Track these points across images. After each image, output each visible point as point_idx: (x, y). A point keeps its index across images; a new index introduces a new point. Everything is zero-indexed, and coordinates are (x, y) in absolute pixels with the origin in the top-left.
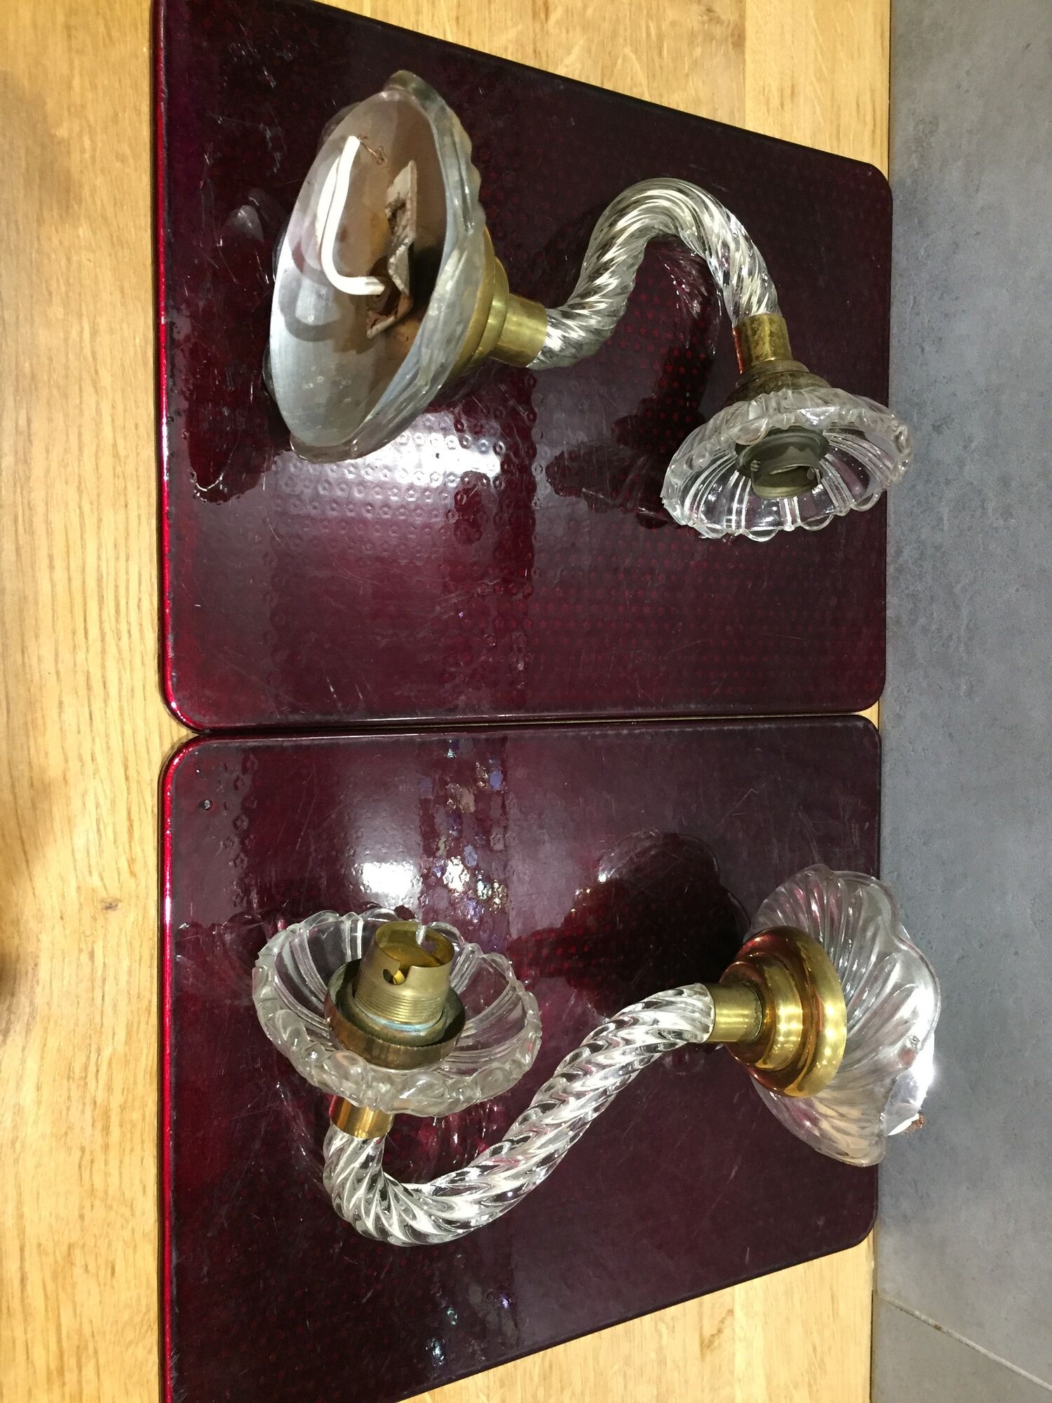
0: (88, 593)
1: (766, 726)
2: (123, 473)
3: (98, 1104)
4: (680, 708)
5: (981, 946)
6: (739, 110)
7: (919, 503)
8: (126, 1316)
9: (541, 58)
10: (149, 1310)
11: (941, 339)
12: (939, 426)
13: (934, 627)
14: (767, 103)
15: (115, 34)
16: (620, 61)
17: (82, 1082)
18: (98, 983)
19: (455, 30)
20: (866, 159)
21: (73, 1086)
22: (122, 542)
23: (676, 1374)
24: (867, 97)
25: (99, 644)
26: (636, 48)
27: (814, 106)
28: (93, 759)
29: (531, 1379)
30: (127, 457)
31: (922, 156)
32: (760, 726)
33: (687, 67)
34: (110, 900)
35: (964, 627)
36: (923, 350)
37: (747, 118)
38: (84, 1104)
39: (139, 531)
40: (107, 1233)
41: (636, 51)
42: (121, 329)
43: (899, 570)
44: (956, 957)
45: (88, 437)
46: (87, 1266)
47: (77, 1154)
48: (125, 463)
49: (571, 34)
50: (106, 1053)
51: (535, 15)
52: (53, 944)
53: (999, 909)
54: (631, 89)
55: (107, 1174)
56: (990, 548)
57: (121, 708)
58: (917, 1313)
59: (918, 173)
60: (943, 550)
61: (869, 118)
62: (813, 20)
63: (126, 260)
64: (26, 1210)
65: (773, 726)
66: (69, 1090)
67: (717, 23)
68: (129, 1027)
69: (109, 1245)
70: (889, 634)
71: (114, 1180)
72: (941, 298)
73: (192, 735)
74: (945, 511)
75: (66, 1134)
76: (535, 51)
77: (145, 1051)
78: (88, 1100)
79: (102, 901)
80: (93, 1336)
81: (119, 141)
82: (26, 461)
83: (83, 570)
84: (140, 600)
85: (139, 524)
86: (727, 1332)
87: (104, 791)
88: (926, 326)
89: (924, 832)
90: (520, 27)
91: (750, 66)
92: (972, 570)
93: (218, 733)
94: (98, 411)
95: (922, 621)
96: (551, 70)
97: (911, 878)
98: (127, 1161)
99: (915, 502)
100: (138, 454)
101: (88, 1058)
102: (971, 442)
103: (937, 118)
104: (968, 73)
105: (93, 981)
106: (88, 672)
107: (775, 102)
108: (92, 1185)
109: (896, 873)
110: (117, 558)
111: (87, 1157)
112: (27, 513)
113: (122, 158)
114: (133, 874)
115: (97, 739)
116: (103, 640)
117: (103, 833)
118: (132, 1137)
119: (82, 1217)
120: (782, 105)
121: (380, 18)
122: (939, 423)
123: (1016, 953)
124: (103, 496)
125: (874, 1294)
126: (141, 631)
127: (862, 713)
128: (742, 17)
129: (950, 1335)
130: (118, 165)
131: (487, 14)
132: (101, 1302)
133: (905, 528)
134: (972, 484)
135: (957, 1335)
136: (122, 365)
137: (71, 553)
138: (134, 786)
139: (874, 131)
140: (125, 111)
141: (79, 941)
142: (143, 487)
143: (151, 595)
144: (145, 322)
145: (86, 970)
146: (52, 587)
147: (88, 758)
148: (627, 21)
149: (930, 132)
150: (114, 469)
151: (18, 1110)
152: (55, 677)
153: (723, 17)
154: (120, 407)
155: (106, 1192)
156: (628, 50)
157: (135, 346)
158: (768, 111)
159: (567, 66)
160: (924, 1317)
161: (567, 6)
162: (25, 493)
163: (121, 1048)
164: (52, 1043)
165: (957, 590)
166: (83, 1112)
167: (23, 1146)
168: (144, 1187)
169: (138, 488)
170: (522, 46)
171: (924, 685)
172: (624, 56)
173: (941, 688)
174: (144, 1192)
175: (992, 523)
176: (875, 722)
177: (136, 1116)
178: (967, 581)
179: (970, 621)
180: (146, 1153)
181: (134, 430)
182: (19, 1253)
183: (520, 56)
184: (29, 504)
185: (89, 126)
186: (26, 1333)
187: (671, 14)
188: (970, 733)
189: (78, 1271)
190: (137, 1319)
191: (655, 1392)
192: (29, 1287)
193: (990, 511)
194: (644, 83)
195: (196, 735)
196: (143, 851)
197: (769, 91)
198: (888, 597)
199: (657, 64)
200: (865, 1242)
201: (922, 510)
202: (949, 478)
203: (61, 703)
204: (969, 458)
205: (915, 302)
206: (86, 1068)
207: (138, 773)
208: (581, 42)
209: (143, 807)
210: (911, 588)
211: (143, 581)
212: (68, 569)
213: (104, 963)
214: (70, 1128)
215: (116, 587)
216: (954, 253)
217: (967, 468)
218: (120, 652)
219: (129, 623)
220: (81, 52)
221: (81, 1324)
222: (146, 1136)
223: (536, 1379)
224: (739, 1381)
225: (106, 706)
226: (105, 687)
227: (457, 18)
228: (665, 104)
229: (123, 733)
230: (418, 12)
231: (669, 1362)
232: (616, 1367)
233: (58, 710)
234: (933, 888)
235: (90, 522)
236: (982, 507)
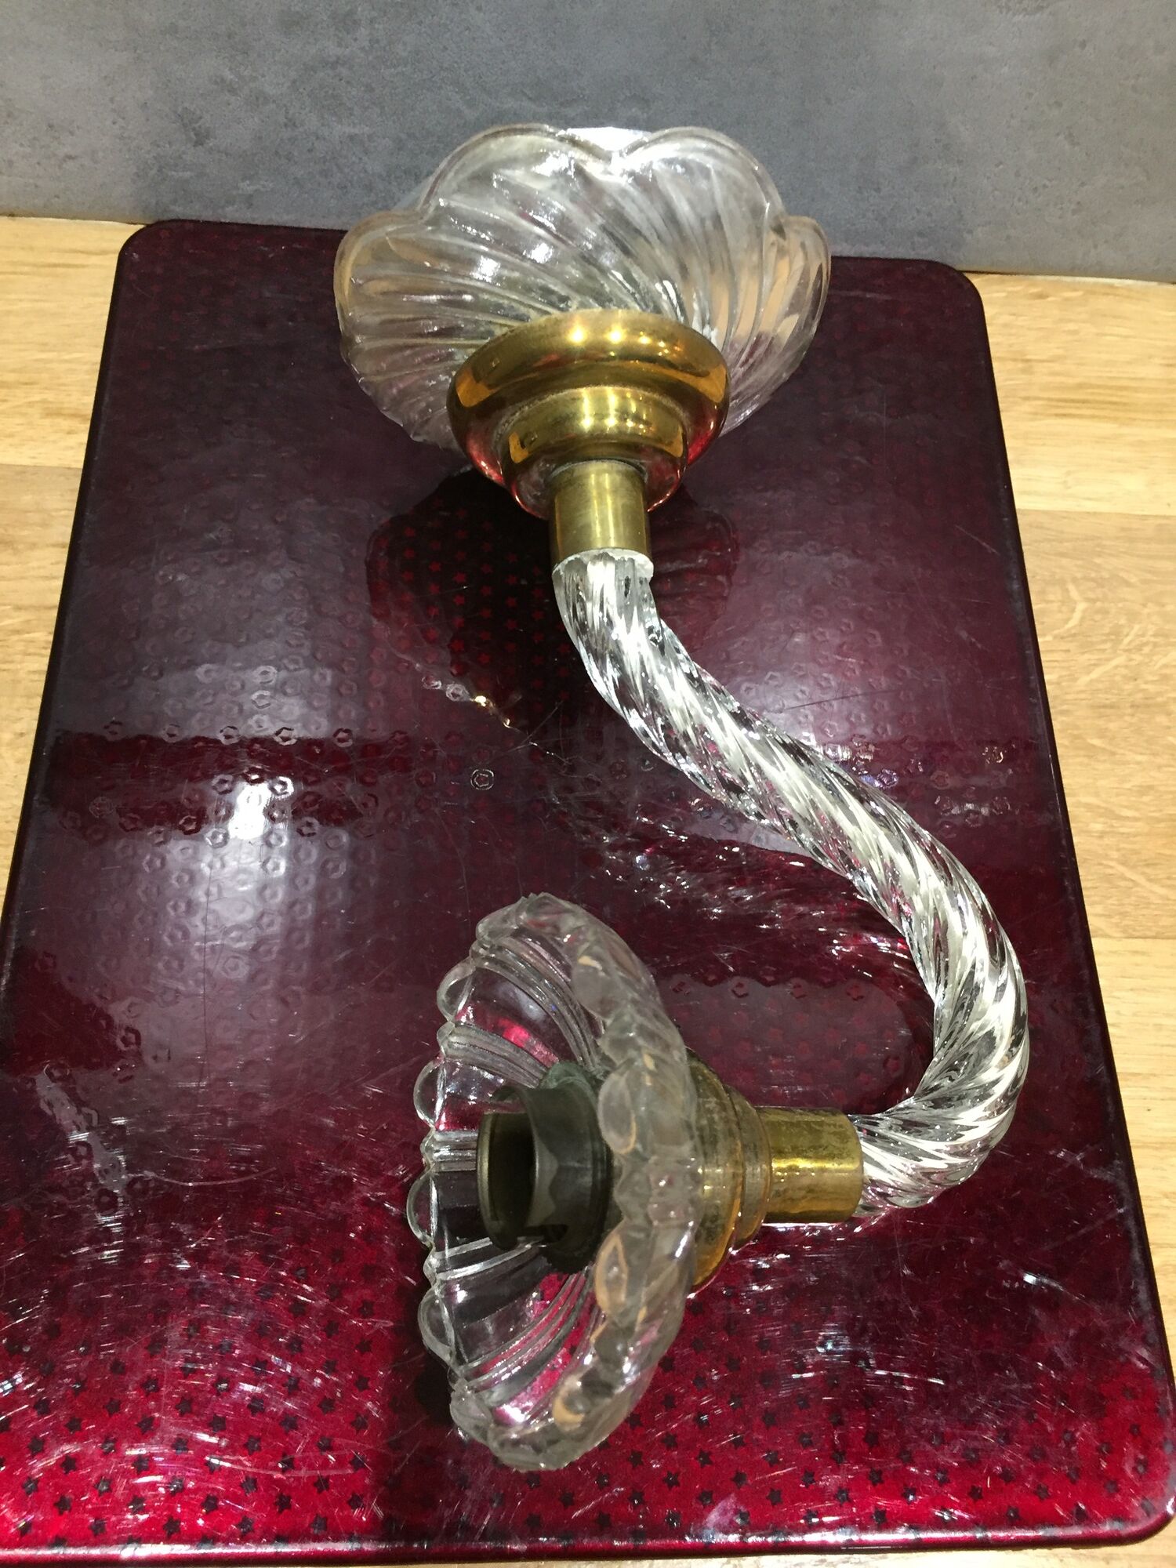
5: (1059, 104)
7: (325, 173)
11: (51, 126)
12: (197, 135)
35: (533, 106)
36: (70, 157)
53: (1006, 69)
56: (405, 54)
60: (403, 136)
74: (342, 129)
88: (28, 150)
89: (860, 190)
92: (440, 88)
97: (929, 215)
102: (223, 80)
109: (916, 239)
122: (192, 134)
123: (1083, 45)
133: (366, 200)
134: (294, 82)
175: (362, 49)
178: (458, 97)
179: (525, 94)
188: (710, 104)
193: (339, 51)
201: (335, 169)
202: (282, 120)
204: (252, 85)
217: (270, 90)
234: (952, 178)
236: (334, 65)
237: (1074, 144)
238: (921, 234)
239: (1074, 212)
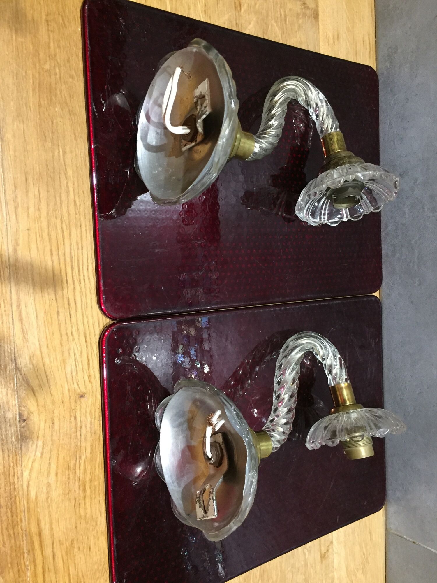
0: (67, 264)
1: (337, 302)
2: (79, 212)
3: (81, 480)
4: (304, 297)
5: (428, 388)
6: (317, 45)
7: (395, 206)
8: (96, 567)
9: (238, 26)
10: (105, 564)
11: (402, 138)
12: (402, 175)
13: (403, 258)
14: (328, 42)
15: (67, 23)
16: (270, 27)
17: (74, 471)
18: (79, 428)
19: (204, 16)
20: (367, 64)
21: (71, 473)
22: (79, 241)
23: (312, 569)
24: (366, 38)
25: (72, 286)
26: (276, 21)
27: (346, 42)
28: (72, 335)
29: (256, 577)
30: (80, 205)
31: (391, 62)
32: (335, 302)
33: (296, 28)
34: (81, 394)
35: (416, 257)
36: (394, 143)
37: (321, 48)
38: (75, 480)
39: (86, 237)
40: (87, 533)
41: (276, 22)
42: (75, 151)
43: (387, 234)
44: (417, 392)
45: (64, 197)
46: (79, 548)
47: (73, 501)
48: (79, 208)
49: (250, 16)
50: (83, 458)
51: (236, 8)
52: (60, 414)
54: (275, 38)
55: (85, 509)
56: (427, 225)
57: (82, 312)
58: (405, 537)
59: (390, 69)
60: (406, 225)
61: (368, 47)
62: (345, 6)
63: (76, 121)
64: (54, 527)
65: (340, 302)
66: (69, 475)
67: (308, 9)
68: (92, 446)
69: (88, 538)
70: (383, 261)
71: (89, 511)
72: (402, 121)
73: (112, 322)
74: (407, 210)
75: (68, 493)
76: (236, 24)
77: (99, 456)
78: (76, 478)
79: (79, 394)
80: (83, 577)
81: (70, 70)
82: (39, 210)
83: (65, 255)
84: (88, 266)
85: (86, 234)
86: (330, 551)
87: (77, 348)
88: (395, 133)
89: (401, 342)
90: (230, 14)
91: (321, 27)
92: (419, 234)
93: (122, 320)
94: (67, 186)
95: (398, 255)
96: (243, 32)
97: (397, 361)
98: (93, 503)
99: (393, 206)
100: (84, 204)
101: (76, 460)
102: (417, 181)
103: (397, 46)
104: (410, 28)
105: (76, 428)
106: (68, 298)
107: (331, 41)
108: (80, 514)
109: (390, 359)
110: (78, 249)
111: (77, 502)
112: (40, 231)
113: (72, 77)
114: (90, 381)
115: (73, 326)
116: (74, 284)
117: (77, 365)
118: (95, 492)
119: (76, 527)
120: (334, 42)
121: (174, 12)
122: (402, 174)
124: (71, 223)
125: (386, 530)
126: (89, 279)
127: (374, 294)
128: (317, 6)
129: (419, 545)
130: (71, 80)
131: (217, 9)
132: (85, 562)
134: (418, 198)
135: (422, 545)
136: (77, 166)
137: (59, 247)
138: (89, 344)
139: (370, 52)
140: (72, 57)
141: (70, 412)
142: (87, 217)
143: (92, 264)
144: (85, 147)
145: (73, 424)
146: (52, 263)
147: (70, 334)
148: (272, 9)
149: (394, 52)
150: (75, 211)
151: (49, 485)
152: (55, 301)
153: (310, 6)
154: (76, 184)
155: (86, 516)
156: (273, 22)
157: (81, 158)
158: (329, 45)
159: (249, 30)
160: (408, 539)
161: (248, 4)
162: (39, 223)
163: (89, 455)
164: (61, 456)
165: (413, 242)
166: (75, 483)
167: (51, 500)
168: (101, 513)
169: (85, 218)
170: (231, 22)
171: (399, 282)
172: (272, 24)
173: (407, 283)
174: (101, 515)
175: (427, 214)
176: (378, 297)
177: (96, 483)
178: (417, 239)
179: (419, 255)
180: (101, 498)
181: (82, 194)
182: (51, 545)
183: (230, 26)
184: (41, 227)
185: (58, 63)
186: (56, 578)
187: (289, 6)
188: (420, 301)
189: (76, 550)
190: (100, 568)
191: (304, 578)
192: (56, 559)
193: (426, 209)
194: (280, 36)
195: (113, 322)
196: (94, 372)
197: (329, 37)
198: (382, 246)
199: (285, 28)
200: (382, 509)
202: (408, 196)
203: (58, 312)
204: (416, 188)
205: (390, 123)
206: (75, 465)
207: (90, 339)
208: (254, 19)
209: (93, 353)
210: (393, 242)
211: (89, 258)
212: (58, 254)
213: (81, 421)
214: (70, 491)
215: (78, 261)
216: (407, 103)
217: (415, 192)
218: (81, 289)
219: (84, 276)
220: (53, 31)
221: (78, 572)
222: (100, 492)
223: (258, 577)
224: (336, 570)
225: (76, 311)
226: (75, 304)
227: (205, 11)
228: (288, 44)
229: (84, 323)
230: (189, 9)
231: (309, 564)
232: (289, 569)
233: (57, 315)
234: (406, 365)
235: (66, 234)
236: (423, 208)
237: (418, 394)
238: (391, 360)
239: (400, 398)
